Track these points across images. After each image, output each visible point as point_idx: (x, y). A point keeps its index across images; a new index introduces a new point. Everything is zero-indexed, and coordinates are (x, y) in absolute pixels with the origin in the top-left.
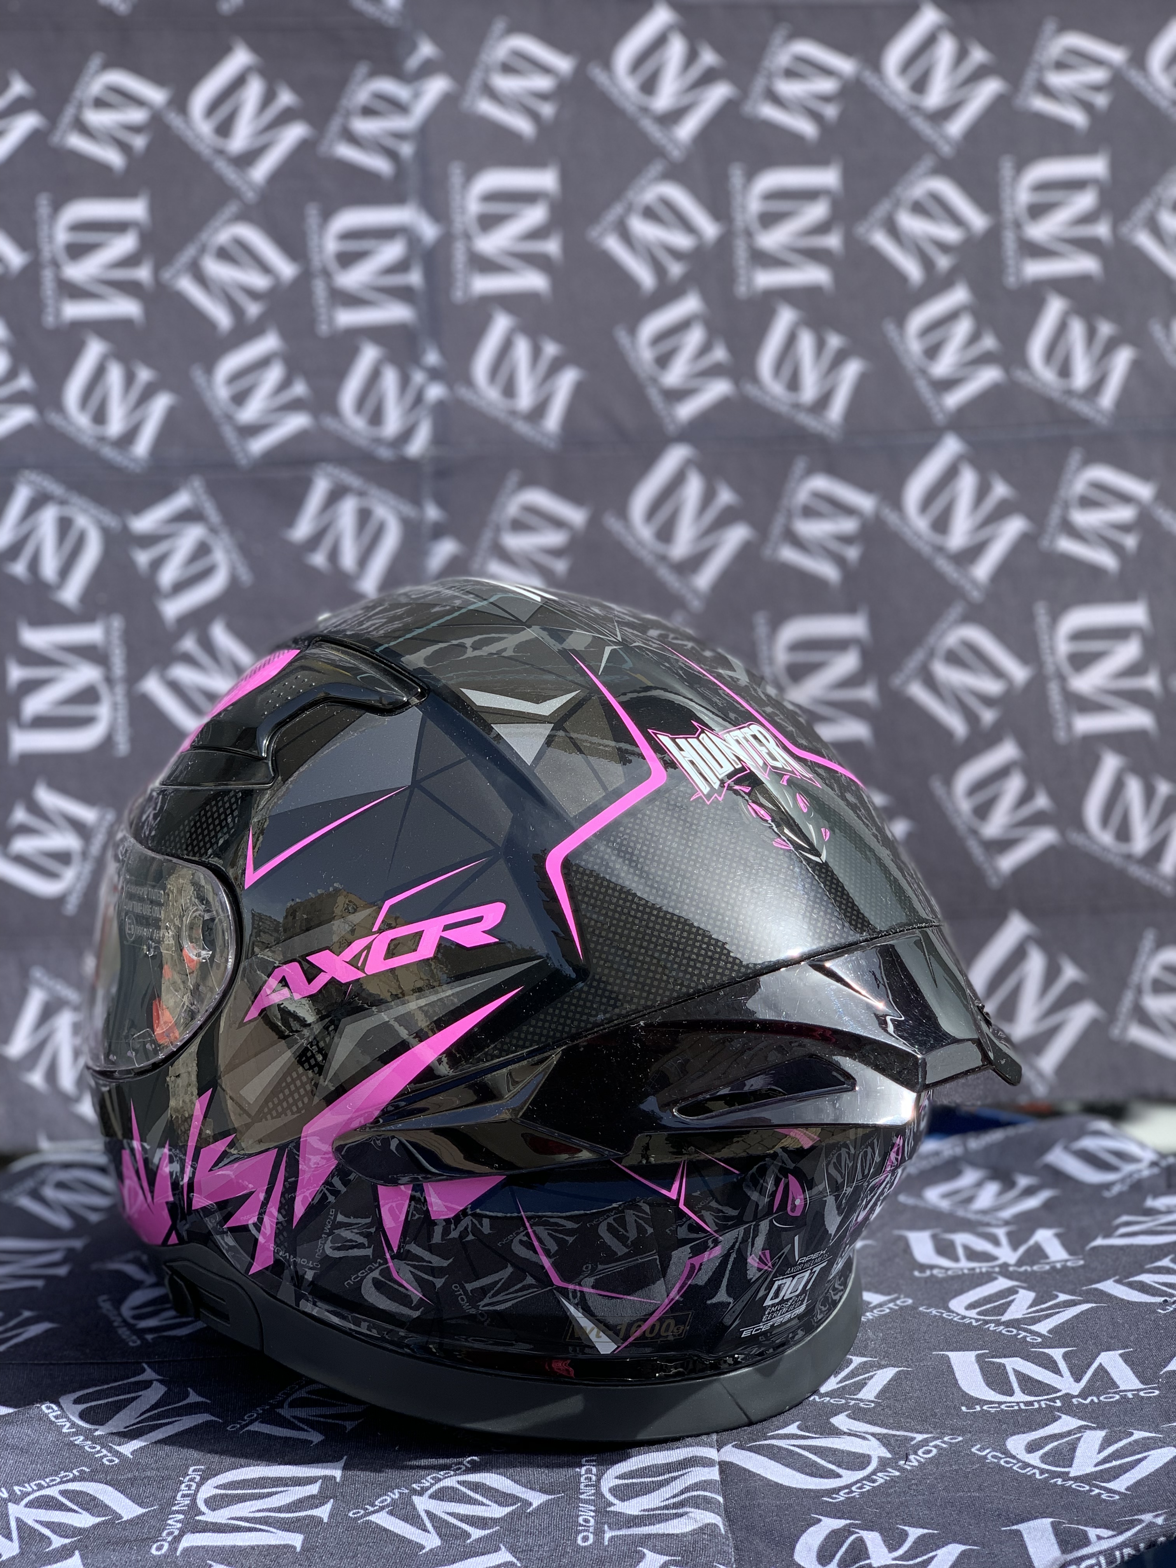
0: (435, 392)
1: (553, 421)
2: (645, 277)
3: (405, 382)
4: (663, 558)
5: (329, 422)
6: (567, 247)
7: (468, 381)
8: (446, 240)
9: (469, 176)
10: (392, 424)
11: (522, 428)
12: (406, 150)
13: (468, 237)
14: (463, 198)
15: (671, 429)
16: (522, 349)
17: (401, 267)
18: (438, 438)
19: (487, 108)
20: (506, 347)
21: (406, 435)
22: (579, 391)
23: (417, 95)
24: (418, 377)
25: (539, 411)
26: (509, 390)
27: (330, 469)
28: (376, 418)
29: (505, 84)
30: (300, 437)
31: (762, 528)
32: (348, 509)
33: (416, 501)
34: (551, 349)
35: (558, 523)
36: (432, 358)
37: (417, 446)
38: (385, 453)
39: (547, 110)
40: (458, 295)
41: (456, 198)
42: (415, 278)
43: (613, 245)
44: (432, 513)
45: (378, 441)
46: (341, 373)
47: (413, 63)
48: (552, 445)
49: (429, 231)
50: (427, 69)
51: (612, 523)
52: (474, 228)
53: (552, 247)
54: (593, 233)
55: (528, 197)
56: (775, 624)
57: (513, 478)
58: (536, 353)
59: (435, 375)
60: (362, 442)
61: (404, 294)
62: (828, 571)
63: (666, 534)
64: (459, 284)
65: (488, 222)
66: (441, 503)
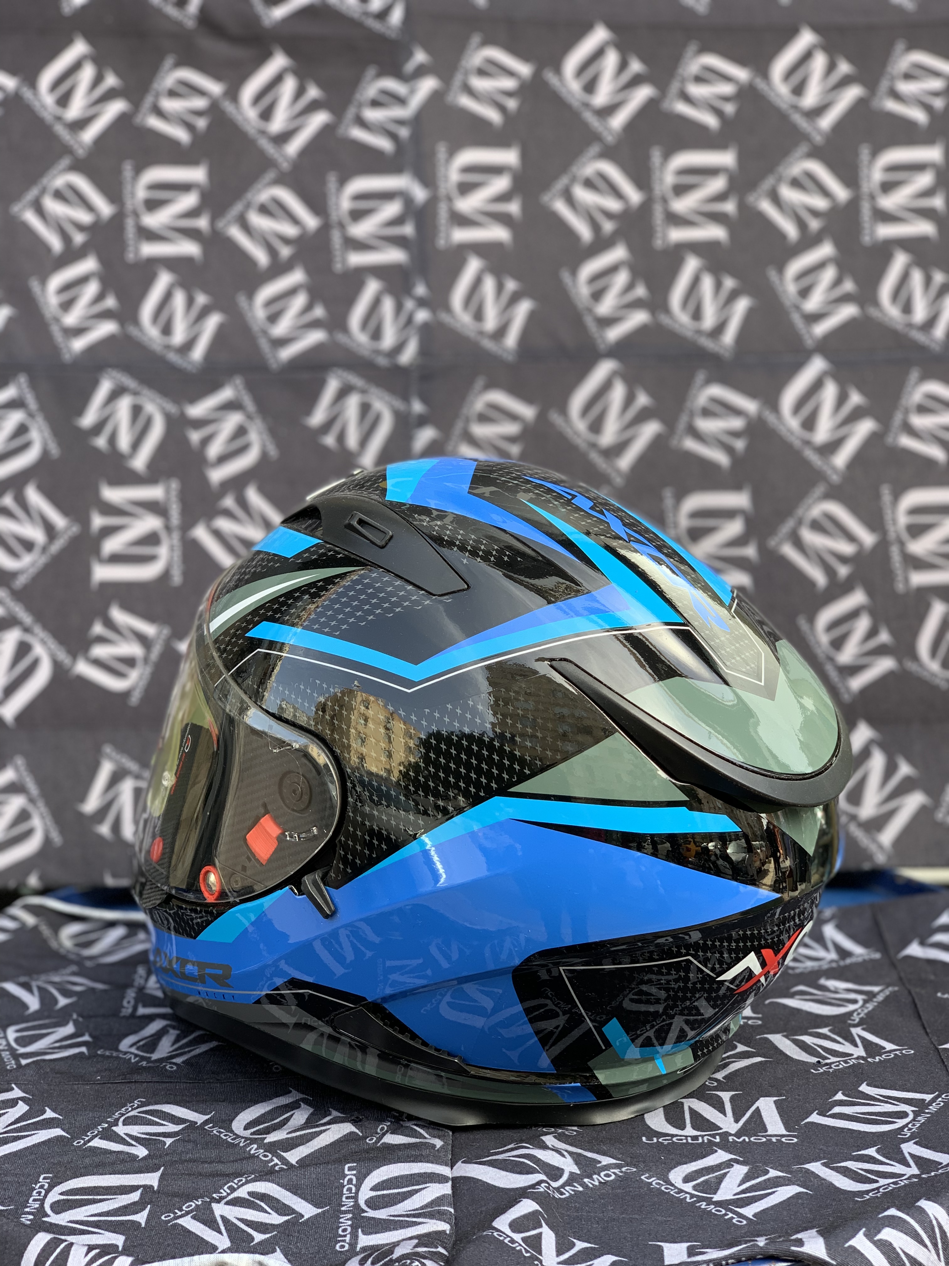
0: (422, 316)
1: (511, 340)
2: (585, 232)
3: (399, 308)
4: (594, 446)
5: (341, 338)
6: (525, 208)
7: (447, 308)
8: (433, 201)
9: (452, 152)
10: (389, 339)
11: (488, 344)
12: (404, 132)
13: (450, 199)
14: (447, 169)
15: (602, 347)
16: (489, 285)
17: (397, 221)
18: (424, 351)
19: (466, 102)
20: (477, 283)
21: (399, 348)
22: (532, 318)
23: (412, 91)
24: (409, 304)
25: (500, 332)
26: (479, 316)
27: (340, 372)
28: (377, 335)
29: (480, 84)
30: (318, 348)
31: (670, 423)
32: (353, 403)
33: (406, 398)
34: (511, 285)
35: (513, 417)
36: (421, 290)
37: (408, 356)
38: (382, 361)
39: (512, 104)
40: (441, 243)
41: (441, 171)
42: (408, 230)
43: (561, 207)
44: (417, 407)
45: (378, 352)
46: (350, 301)
47: (410, 67)
48: (510, 358)
49: (420, 194)
50: (421, 72)
51: (555, 417)
52: (454, 192)
53: (514, 208)
54: (545, 198)
55: (496, 170)
56: (679, 497)
57: (480, 382)
58: (500, 288)
59: (422, 303)
60: (366, 353)
61: (400, 242)
62: (721, 458)
63: (596, 427)
64: (442, 235)
65: (465, 189)
66: (425, 400)
